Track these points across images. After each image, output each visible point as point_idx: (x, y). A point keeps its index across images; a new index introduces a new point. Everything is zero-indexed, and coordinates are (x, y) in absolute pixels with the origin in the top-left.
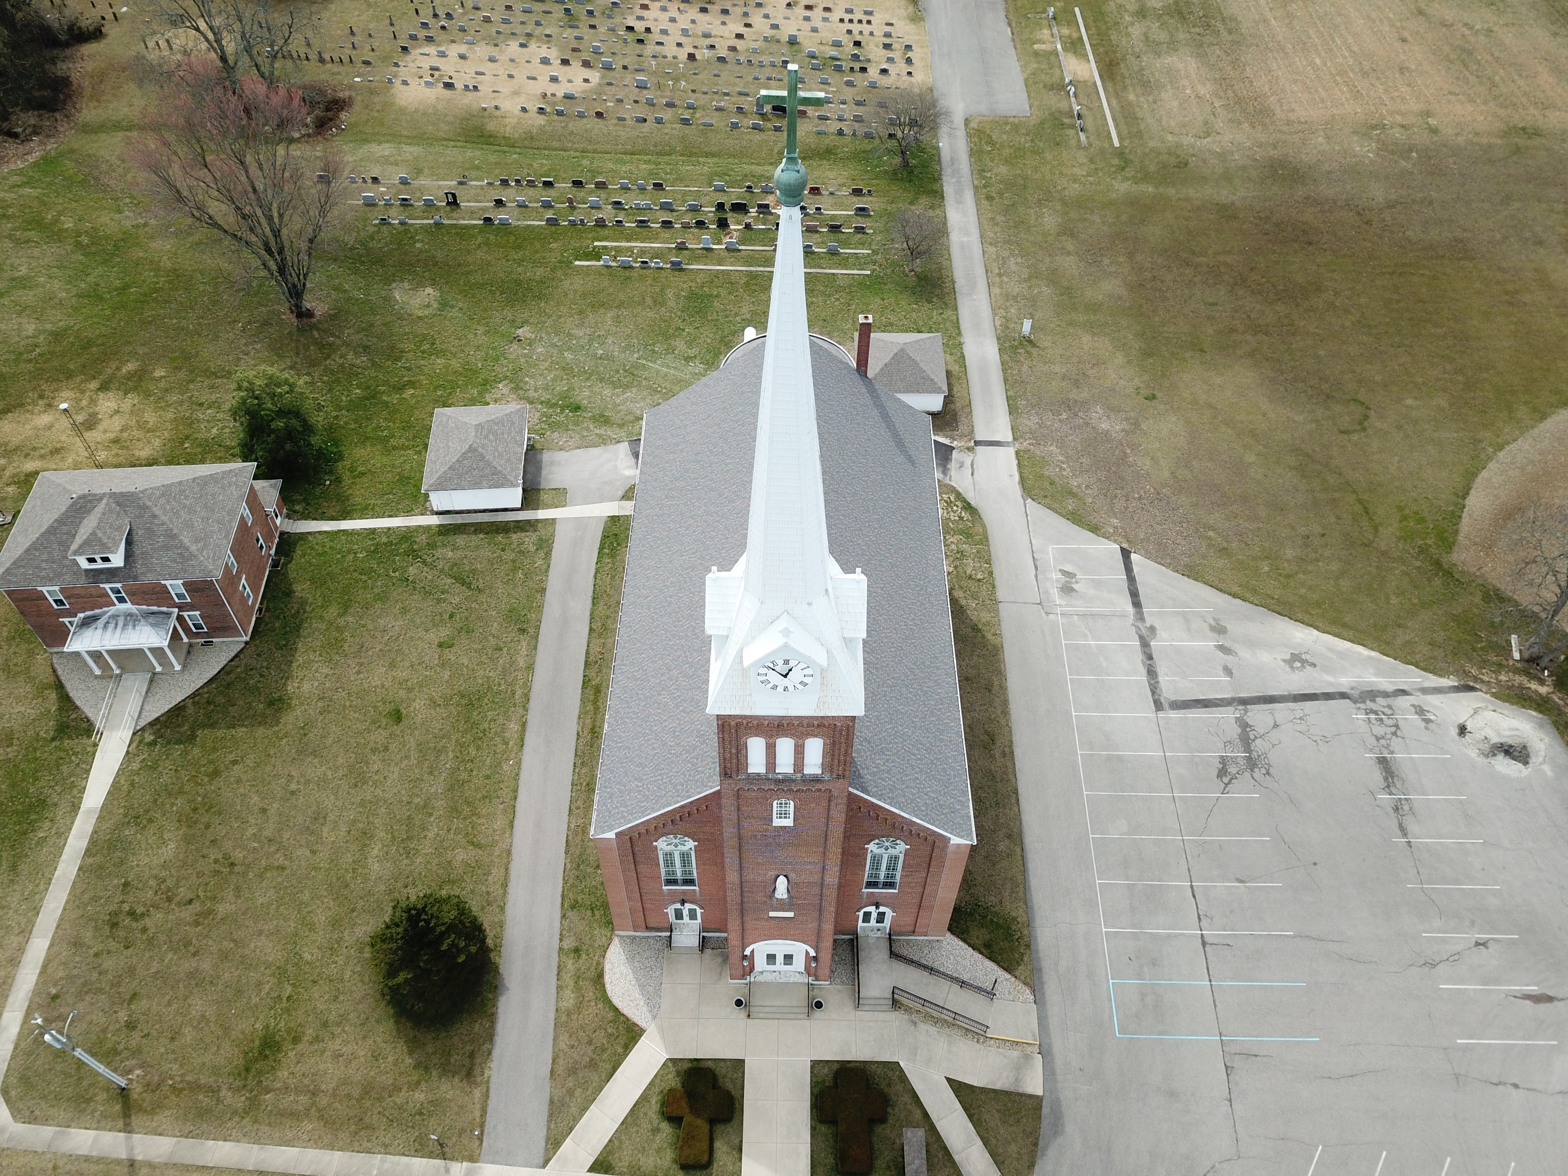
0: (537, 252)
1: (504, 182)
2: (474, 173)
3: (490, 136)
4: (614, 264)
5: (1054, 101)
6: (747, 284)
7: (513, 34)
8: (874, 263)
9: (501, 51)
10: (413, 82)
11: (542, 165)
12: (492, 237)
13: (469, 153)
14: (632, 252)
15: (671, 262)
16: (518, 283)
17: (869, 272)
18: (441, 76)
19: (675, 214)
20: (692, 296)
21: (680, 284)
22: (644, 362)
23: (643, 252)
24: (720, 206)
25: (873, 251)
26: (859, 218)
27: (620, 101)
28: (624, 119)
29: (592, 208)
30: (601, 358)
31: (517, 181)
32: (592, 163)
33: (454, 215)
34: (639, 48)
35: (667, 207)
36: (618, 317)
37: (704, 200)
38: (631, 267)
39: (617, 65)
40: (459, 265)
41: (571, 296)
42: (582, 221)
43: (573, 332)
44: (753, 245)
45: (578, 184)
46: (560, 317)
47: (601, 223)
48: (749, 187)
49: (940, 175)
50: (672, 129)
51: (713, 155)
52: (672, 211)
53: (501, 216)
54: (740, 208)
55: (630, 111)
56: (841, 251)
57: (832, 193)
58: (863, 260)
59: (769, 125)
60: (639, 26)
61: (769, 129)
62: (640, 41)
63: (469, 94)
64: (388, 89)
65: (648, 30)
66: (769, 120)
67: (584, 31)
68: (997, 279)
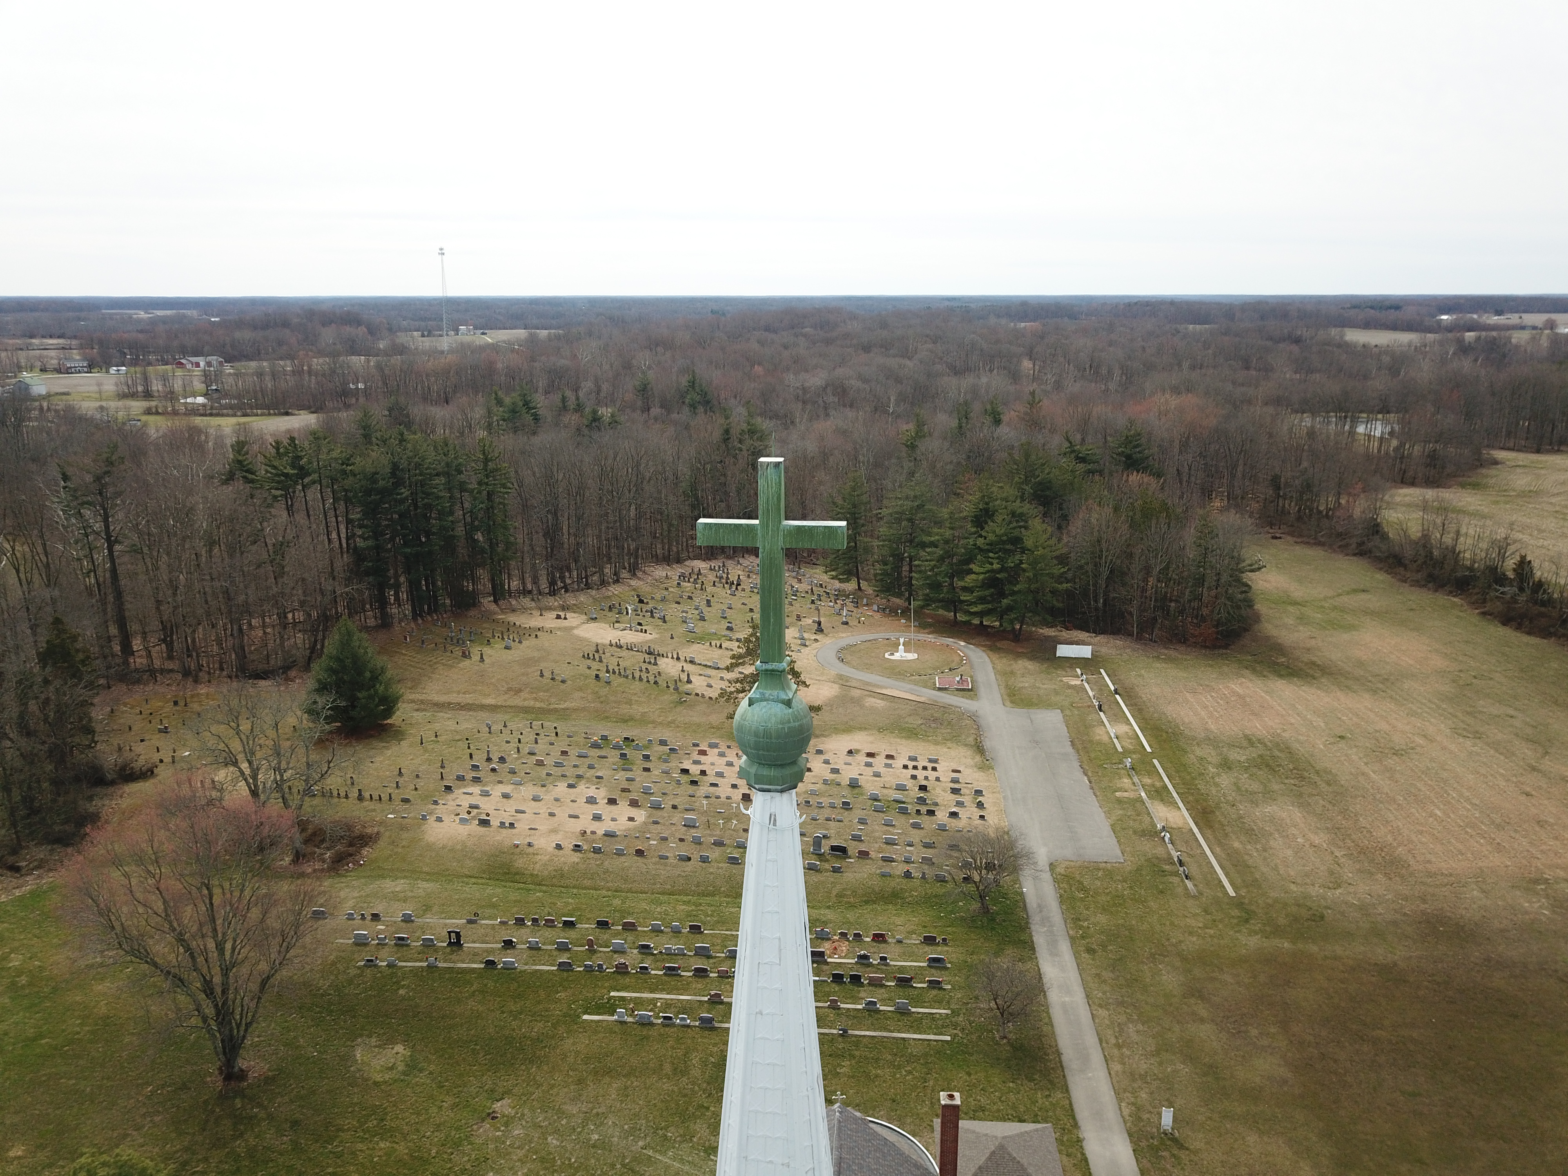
0: (539, 1002)
1: (520, 922)
2: (489, 911)
3: (517, 874)
4: (630, 1019)
5: (1148, 847)
7: (563, 776)
8: (955, 1026)
9: (547, 790)
10: (448, 818)
11: (568, 903)
12: (491, 984)
13: (489, 890)
14: (655, 1005)
15: (701, 1019)
17: (949, 1038)
18: (479, 813)
19: (711, 961)
21: (711, 1047)
22: (650, 1153)
23: (668, 1005)
25: (953, 1011)
26: (933, 971)
27: (665, 839)
28: (667, 858)
29: (615, 952)
30: (594, 1146)
31: (535, 921)
32: (624, 902)
33: (453, 957)
34: (691, 789)
35: (704, 953)
36: (626, 1088)
38: (652, 1024)
39: (667, 804)
41: (571, 1060)
42: (600, 966)
43: (565, 1107)
45: (603, 925)
46: (552, 1087)
47: (622, 970)
49: (1027, 923)
50: (718, 868)
52: (709, 957)
53: (506, 958)
55: (673, 849)
56: (913, 1010)
57: (900, 942)
58: (940, 1023)
59: (827, 866)
60: (695, 770)
61: (827, 871)
62: (694, 783)
63: (504, 831)
64: (419, 826)
65: (703, 773)
66: (827, 861)
67: (637, 773)
68: (1116, 1051)
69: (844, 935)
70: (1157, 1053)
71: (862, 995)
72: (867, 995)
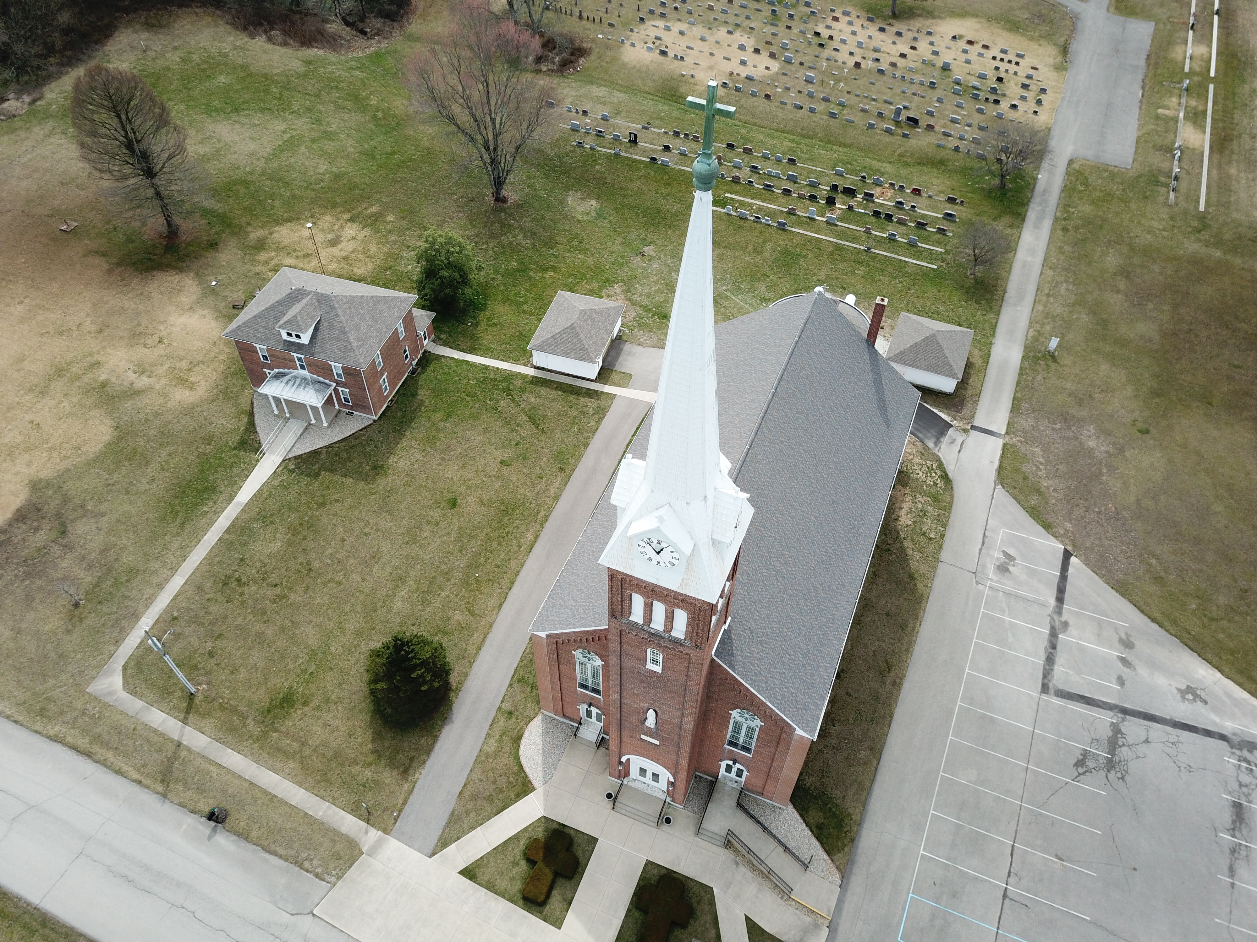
1: (677, 134)
2: (657, 122)
3: (677, 95)
4: (734, 214)
5: (1159, 160)
6: (832, 253)
7: (726, 22)
8: (943, 260)
9: (712, 34)
10: (639, 45)
12: (652, 173)
13: (660, 107)
14: (752, 207)
15: (779, 222)
16: (658, 211)
17: (935, 267)
18: (661, 44)
19: (796, 185)
20: (786, 252)
21: (781, 241)
22: (729, 294)
23: (760, 209)
24: (834, 188)
25: (946, 251)
26: (945, 222)
27: (788, 89)
28: (785, 104)
29: (734, 167)
31: (686, 135)
32: (749, 132)
33: (631, 150)
34: (818, 50)
35: (792, 179)
37: (823, 180)
38: (746, 219)
39: (796, 61)
40: (621, 188)
42: (723, 175)
44: (849, 224)
45: (730, 146)
47: (736, 180)
48: (864, 177)
49: (1029, 201)
50: (820, 119)
51: (845, 145)
52: (796, 182)
53: (664, 158)
54: (850, 192)
55: (792, 98)
56: (920, 245)
57: (930, 197)
58: (934, 256)
59: (900, 131)
60: (825, 33)
61: (898, 135)
62: (821, 45)
63: (676, 62)
64: (619, 47)
65: (831, 38)
66: (901, 127)
67: (781, 29)
68: (1045, 298)
69: (892, 185)
70: (1074, 304)
71: (889, 228)
72: (892, 229)
